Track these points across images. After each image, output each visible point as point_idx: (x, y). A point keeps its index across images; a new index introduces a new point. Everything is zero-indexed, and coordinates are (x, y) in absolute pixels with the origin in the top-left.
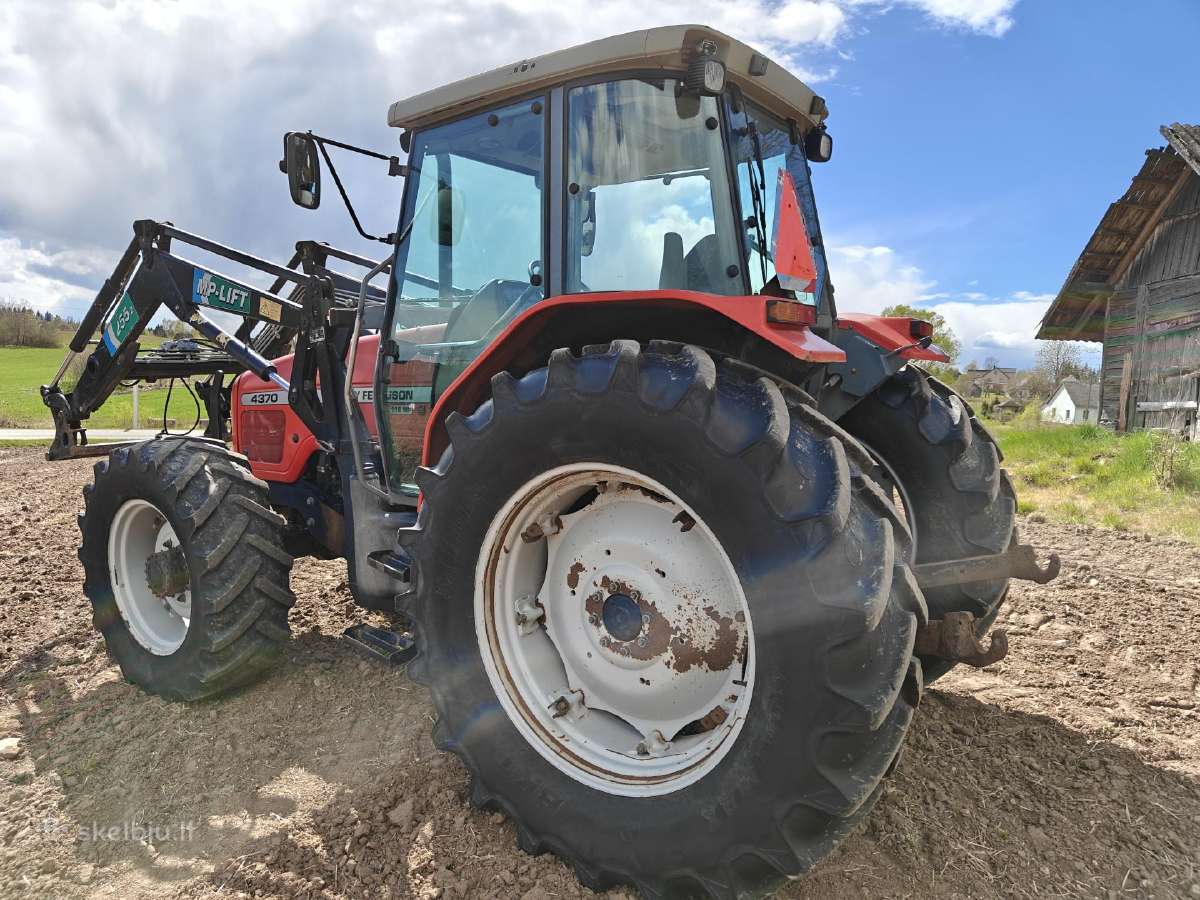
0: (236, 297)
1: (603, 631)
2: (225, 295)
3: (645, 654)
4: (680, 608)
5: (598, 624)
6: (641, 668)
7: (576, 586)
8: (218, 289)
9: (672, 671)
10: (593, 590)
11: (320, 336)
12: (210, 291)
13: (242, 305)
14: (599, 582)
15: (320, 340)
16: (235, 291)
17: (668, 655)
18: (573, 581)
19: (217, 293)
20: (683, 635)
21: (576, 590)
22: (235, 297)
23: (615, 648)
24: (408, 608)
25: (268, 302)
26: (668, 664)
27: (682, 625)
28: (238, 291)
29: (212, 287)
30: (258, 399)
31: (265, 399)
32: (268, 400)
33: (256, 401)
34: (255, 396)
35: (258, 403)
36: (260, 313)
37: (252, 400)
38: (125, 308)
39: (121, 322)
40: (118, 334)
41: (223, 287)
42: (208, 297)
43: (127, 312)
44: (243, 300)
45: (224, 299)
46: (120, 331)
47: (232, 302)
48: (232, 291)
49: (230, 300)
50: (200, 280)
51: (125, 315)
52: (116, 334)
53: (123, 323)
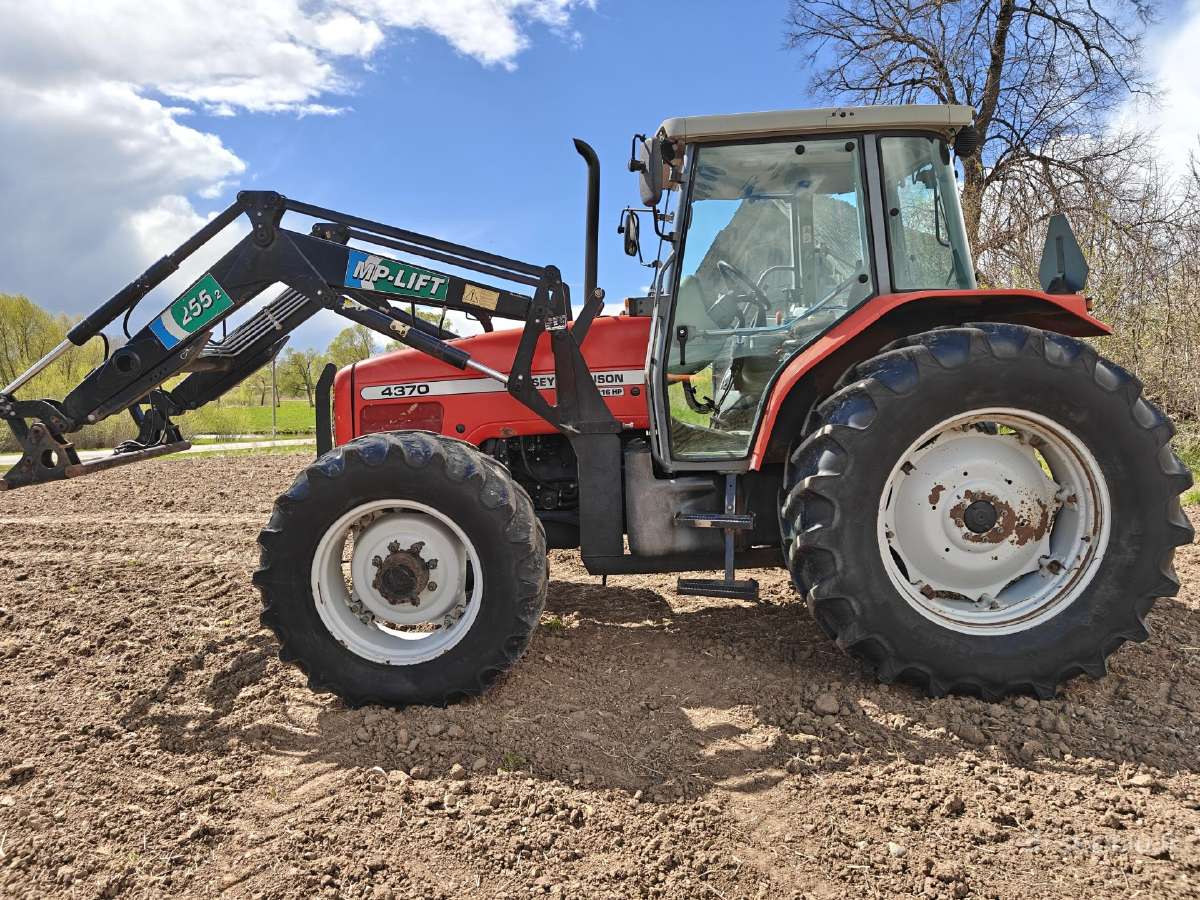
0: (424, 284)
1: (965, 530)
3: (997, 538)
4: (1023, 502)
5: (961, 526)
6: (993, 548)
7: (937, 501)
8: (393, 273)
9: (1016, 546)
10: (956, 502)
11: (560, 324)
12: (378, 274)
13: (433, 292)
14: (962, 495)
15: (560, 328)
16: (422, 277)
17: (1013, 536)
18: (934, 498)
19: (391, 278)
20: (1025, 520)
21: (936, 505)
22: (421, 283)
23: (974, 539)
24: (819, 540)
25: (478, 290)
26: (1012, 542)
27: (1025, 515)
28: (426, 277)
30: (393, 391)
31: (407, 391)
32: (412, 392)
33: (390, 394)
34: (389, 389)
35: (393, 396)
36: (464, 301)
37: (383, 393)
38: (204, 292)
39: (192, 308)
40: (185, 322)
41: (401, 272)
42: (374, 282)
43: (207, 296)
44: (435, 287)
45: (403, 285)
46: (190, 319)
47: (417, 288)
48: (417, 278)
49: (414, 285)
50: (360, 263)
51: (202, 300)
52: (180, 323)
53: (196, 309)
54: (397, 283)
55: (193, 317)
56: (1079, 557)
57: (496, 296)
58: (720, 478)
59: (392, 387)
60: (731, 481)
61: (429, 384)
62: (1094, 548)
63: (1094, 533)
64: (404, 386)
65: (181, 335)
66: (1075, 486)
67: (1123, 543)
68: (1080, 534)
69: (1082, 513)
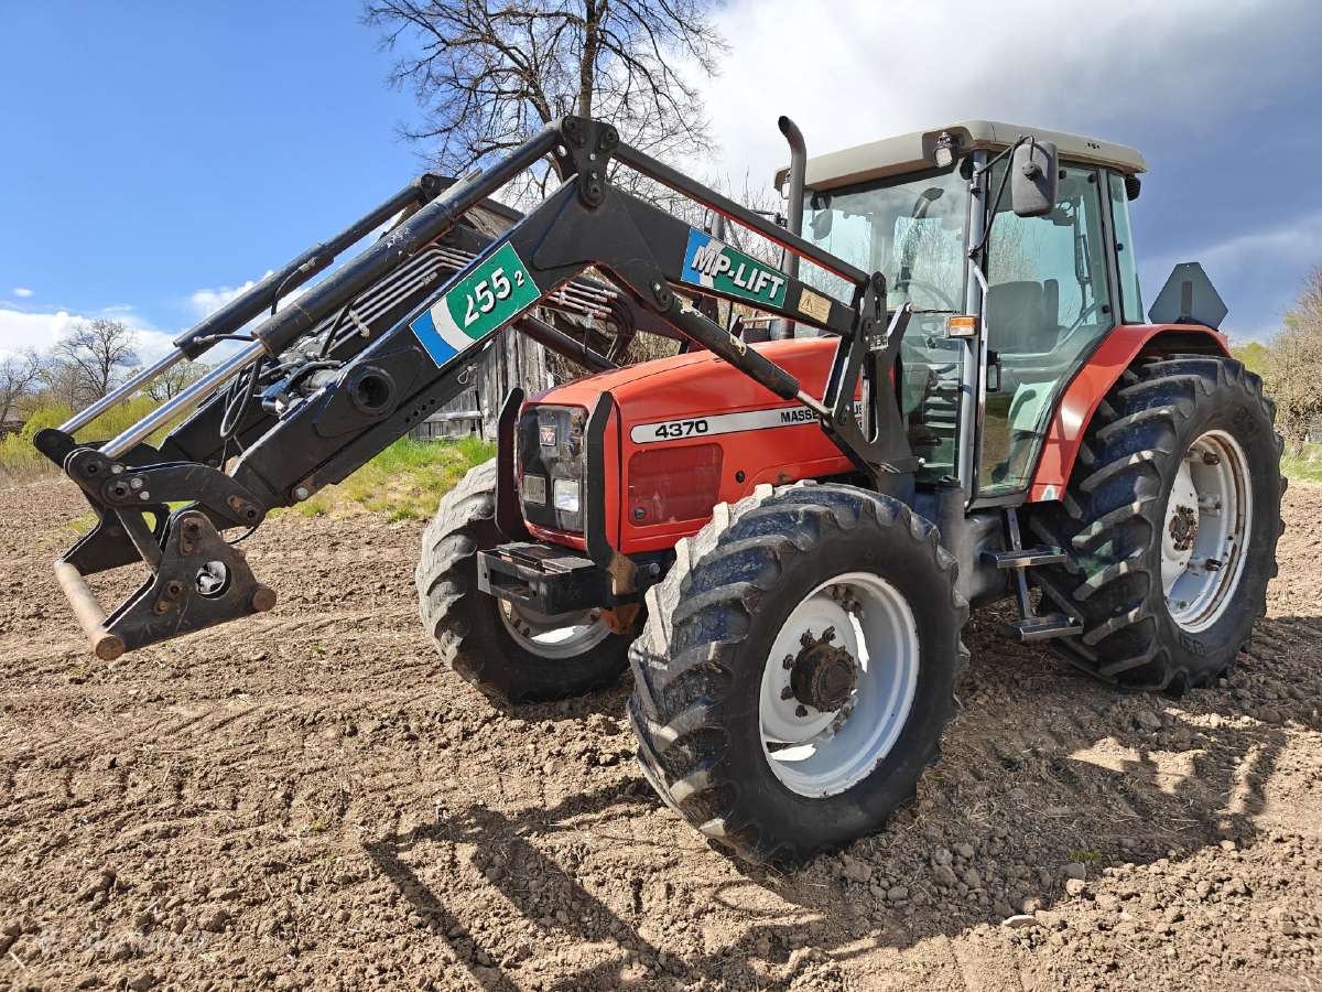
0: (764, 284)
2: (745, 277)
8: (734, 267)
11: (883, 343)
12: (718, 266)
13: (772, 296)
14: (1175, 510)
15: (882, 347)
16: (762, 275)
19: (731, 273)
22: (761, 283)
25: (813, 295)
28: (768, 276)
29: (723, 263)
30: (668, 430)
31: (685, 429)
32: (690, 430)
33: (665, 434)
34: (664, 427)
35: (669, 437)
36: (800, 309)
37: (657, 434)
38: (500, 271)
39: (479, 298)
40: (468, 321)
41: (742, 266)
42: (713, 277)
43: (504, 280)
44: (774, 289)
45: (742, 284)
46: (476, 316)
47: (757, 289)
48: (758, 273)
49: (754, 285)
50: (701, 248)
51: (496, 285)
52: (459, 321)
53: (486, 300)
54: (738, 281)
55: (480, 312)
56: (1226, 554)
57: (828, 305)
58: (1002, 512)
59: (668, 424)
60: (1012, 515)
61: (706, 419)
62: (1238, 546)
63: (1237, 532)
64: (681, 422)
65: (461, 342)
66: (1221, 495)
67: (1260, 538)
68: (1223, 536)
69: (1225, 516)
